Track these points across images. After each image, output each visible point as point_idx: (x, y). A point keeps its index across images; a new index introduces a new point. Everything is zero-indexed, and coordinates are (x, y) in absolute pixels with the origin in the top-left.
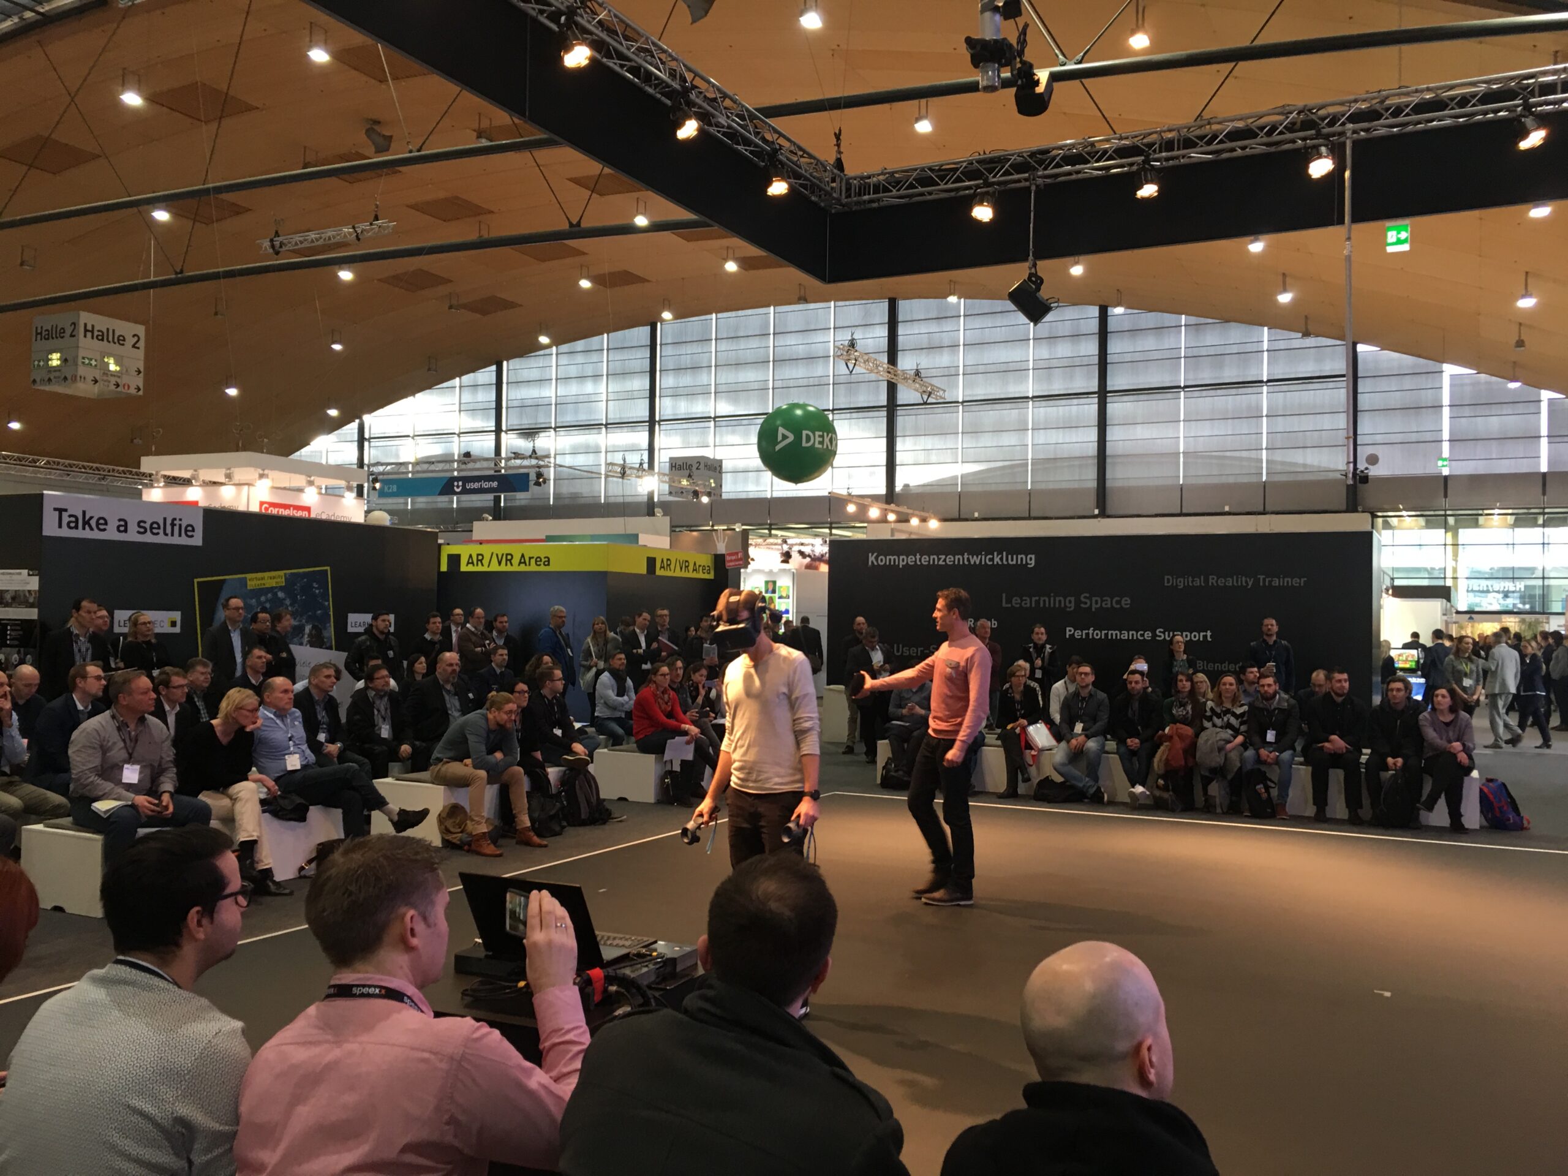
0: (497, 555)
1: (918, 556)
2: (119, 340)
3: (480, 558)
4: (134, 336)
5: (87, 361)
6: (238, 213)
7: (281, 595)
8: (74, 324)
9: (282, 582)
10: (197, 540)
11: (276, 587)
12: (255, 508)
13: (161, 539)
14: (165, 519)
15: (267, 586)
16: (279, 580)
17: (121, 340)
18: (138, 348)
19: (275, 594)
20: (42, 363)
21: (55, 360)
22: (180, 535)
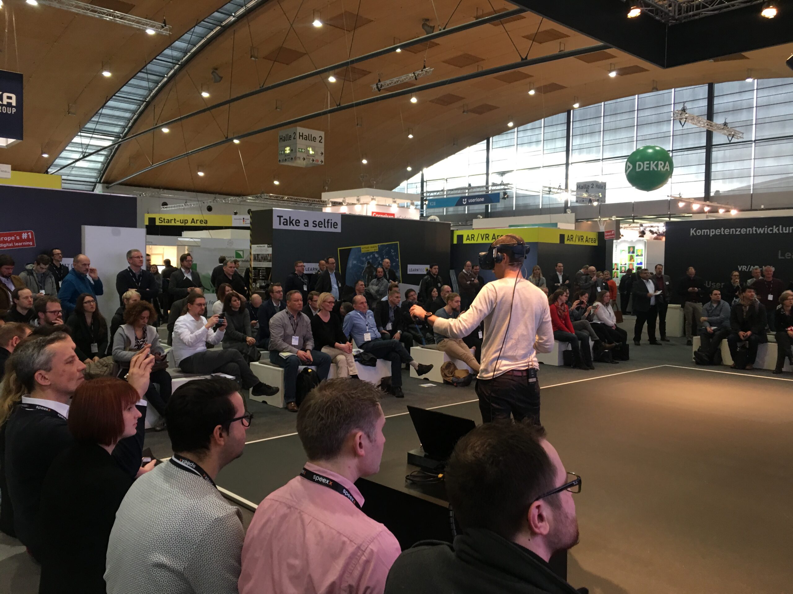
0: (481, 235)
1: (722, 229)
2: (313, 139)
3: (473, 236)
4: (320, 137)
5: (300, 150)
6: (365, 75)
7: (376, 256)
8: (295, 133)
9: (377, 249)
10: (339, 230)
11: (374, 252)
12: (370, 214)
13: (323, 229)
14: (325, 220)
15: (370, 251)
16: (376, 248)
17: (314, 139)
18: (322, 142)
19: (374, 255)
20: (282, 152)
21: (288, 150)
22: (331, 227)
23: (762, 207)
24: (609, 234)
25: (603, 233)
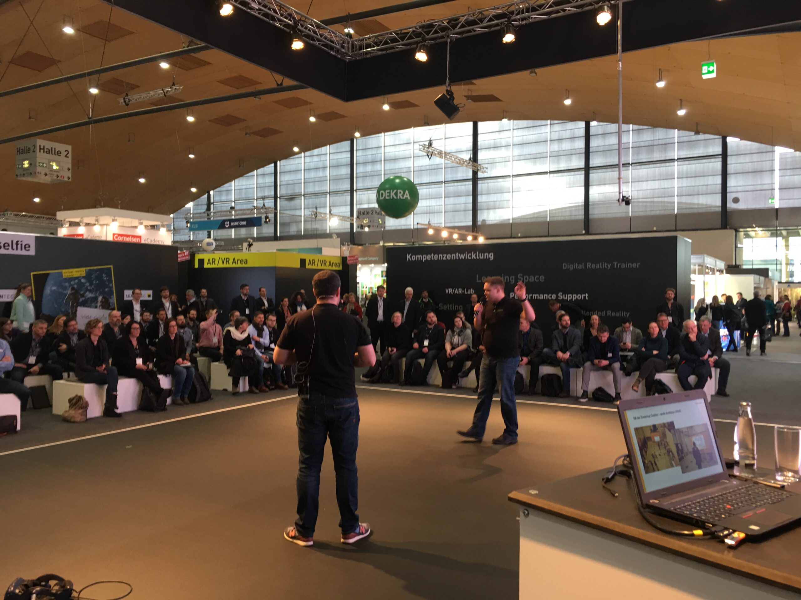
0: (222, 259)
1: (432, 255)
2: (58, 153)
3: (214, 260)
4: (66, 151)
5: (41, 165)
7: (83, 281)
8: (34, 145)
9: (84, 274)
11: (80, 277)
12: (110, 238)
15: (75, 276)
16: (82, 273)
18: (68, 157)
19: (80, 281)
20: (20, 166)
21: (26, 164)
23: (519, 235)
24: (352, 258)
25: (346, 257)
